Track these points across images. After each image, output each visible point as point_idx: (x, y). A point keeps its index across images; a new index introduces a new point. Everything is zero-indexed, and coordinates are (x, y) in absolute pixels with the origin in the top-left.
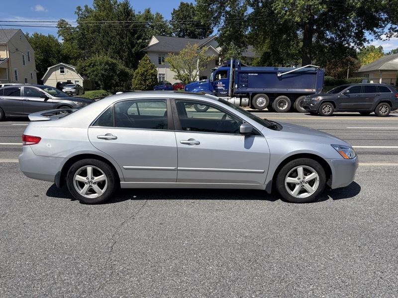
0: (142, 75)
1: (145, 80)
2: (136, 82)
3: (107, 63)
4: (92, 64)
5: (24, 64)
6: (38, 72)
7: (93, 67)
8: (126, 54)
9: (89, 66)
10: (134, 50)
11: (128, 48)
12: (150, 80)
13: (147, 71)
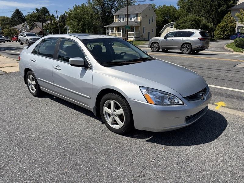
0: (223, 27)
1: (224, 32)
2: (217, 33)
3: (194, 20)
4: (184, 22)
5: (149, 24)
6: (157, 28)
7: (184, 23)
8: (213, 13)
9: (182, 23)
10: (220, 9)
11: (216, 8)
12: (229, 31)
13: (227, 25)
